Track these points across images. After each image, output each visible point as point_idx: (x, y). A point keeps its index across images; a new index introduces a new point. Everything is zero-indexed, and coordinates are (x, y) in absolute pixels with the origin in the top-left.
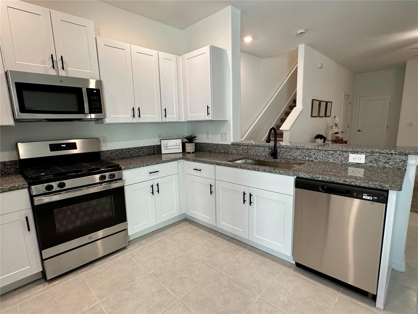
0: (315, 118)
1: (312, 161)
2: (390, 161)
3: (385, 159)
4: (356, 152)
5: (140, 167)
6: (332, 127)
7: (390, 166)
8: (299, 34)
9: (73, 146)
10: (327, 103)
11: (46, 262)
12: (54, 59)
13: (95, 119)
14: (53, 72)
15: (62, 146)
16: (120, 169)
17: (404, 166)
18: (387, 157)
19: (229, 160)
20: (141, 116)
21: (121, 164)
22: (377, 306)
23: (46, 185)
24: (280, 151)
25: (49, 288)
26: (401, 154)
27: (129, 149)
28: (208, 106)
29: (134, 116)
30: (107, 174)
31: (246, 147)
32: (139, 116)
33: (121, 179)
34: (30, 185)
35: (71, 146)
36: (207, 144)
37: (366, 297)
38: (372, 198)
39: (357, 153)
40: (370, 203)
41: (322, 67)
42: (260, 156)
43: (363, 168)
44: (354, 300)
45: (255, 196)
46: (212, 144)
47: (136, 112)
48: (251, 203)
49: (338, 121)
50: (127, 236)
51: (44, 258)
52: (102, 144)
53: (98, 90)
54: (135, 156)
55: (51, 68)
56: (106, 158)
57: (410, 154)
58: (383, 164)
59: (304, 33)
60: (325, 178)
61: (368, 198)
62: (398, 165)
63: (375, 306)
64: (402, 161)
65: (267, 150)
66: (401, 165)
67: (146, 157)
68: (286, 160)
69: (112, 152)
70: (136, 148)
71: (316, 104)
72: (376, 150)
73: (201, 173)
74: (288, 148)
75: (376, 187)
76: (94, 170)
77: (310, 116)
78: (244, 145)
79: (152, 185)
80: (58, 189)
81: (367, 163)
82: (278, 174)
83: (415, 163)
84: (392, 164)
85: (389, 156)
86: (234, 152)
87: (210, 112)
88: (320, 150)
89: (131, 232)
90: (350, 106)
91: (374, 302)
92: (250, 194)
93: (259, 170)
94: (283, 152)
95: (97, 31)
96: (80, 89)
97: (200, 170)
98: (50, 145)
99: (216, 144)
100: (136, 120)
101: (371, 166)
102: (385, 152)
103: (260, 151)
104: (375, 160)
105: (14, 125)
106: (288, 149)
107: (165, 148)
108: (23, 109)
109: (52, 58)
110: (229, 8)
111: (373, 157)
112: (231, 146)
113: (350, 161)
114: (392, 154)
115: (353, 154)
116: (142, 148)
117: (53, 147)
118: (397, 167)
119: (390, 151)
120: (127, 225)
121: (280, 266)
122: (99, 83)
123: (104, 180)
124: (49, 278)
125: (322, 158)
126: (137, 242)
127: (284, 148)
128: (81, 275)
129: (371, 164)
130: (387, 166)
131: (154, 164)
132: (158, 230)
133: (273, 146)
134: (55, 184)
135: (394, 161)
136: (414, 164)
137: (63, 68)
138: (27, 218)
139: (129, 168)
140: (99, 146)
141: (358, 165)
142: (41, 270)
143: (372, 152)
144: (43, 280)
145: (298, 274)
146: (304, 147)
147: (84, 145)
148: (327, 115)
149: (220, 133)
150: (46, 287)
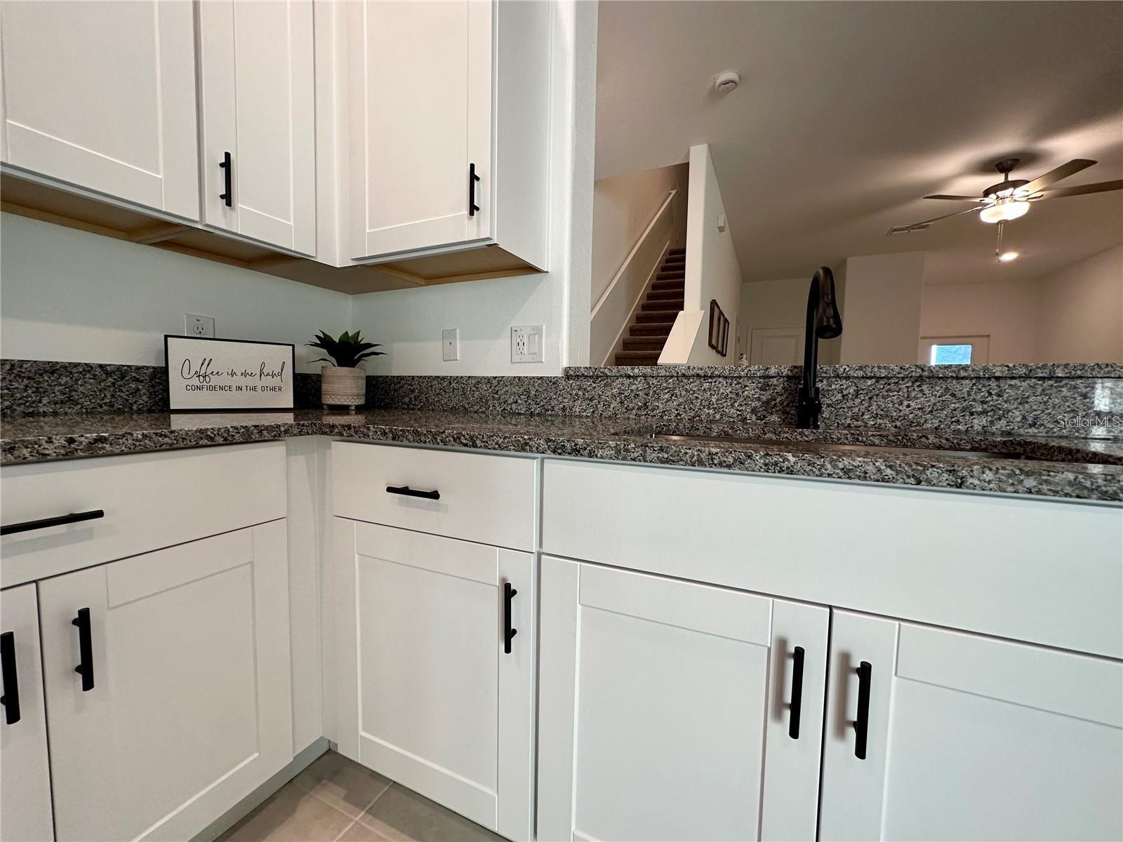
8: (720, 85)
10: (724, 322)
41: (724, 228)
71: (716, 316)
73: (442, 508)
74: (871, 378)
77: (708, 343)
86: (577, 409)
87: (482, 199)
97: (435, 495)
99: (489, 380)
103: (714, 399)
106: (870, 382)
107: (196, 381)
112: (562, 384)
148: (723, 351)
149: (505, 333)
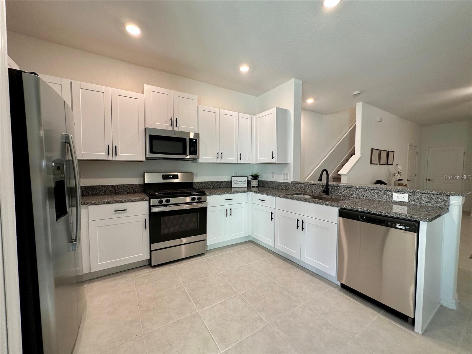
0: (376, 165)
1: (360, 198)
2: (432, 200)
3: (427, 199)
4: (399, 192)
5: (219, 194)
6: (395, 175)
7: (432, 205)
8: (355, 95)
9: (176, 177)
10: (388, 152)
11: (153, 252)
12: (172, 120)
13: (192, 159)
14: (170, 128)
15: (170, 176)
16: (205, 194)
17: (446, 206)
18: (429, 197)
19: (287, 194)
20: (223, 158)
21: (207, 192)
22: (415, 331)
23: (159, 200)
24: (332, 189)
25: (152, 271)
26: (442, 194)
27: (213, 182)
28: (273, 152)
29: (218, 158)
30: (196, 197)
31: (303, 185)
32: (222, 158)
33: (205, 202)
34: (150, 198)
35: (175, 177)
36: (272, 182)
37: (406, 322)
38: (404, 227)
39: (401, 192)
40: (403, 232)
41: (381, 120)
42: (315, 193)
43: (407, 206)
44: (392, 322)
45: (306, 223)
46: (276, 182)
47: (220, 155)
48: (302, 228)
49: (401, 169)
50: (205, 246)
51: (152, 250)
52: (195, 178)
53: (196, 140)
54: (216, 188)
55: (170, 126)
56: (196, 187)
57: (451, 194)
58: (425, 203)
59: (360, 94)
60: (363, 209)
61: (401, 227)
62: (440, 204)
63: (413, 330)
64: (444, 201)
65: (321, 187)
66: (443, 205)
67: (224, 189)
68: (336, 196)
69: (201, 183)
70: (217, 182)
71: (376, 153)
72: (418, 190)
73: (264, 202)
75: (407, 218)
76: (188, 193)
77: (370, 163)
78: (301, 184)
79: (227, 209)
80: (166, 203)
81: (410, 202)
82: (325, 205)
83: (457, 203)
84: (435, 203)
85: (431, 196)
86: (293, 189)
87: (274, 156)
88: (366, 189)
89: (208, 243)
90: (417, 155)
91: (413, 327)
92: (302, 221)
93: (309, 202)
94: (334, 190)
95: (199, 101)
96: (185, 139)
97: (264, 201)
98: (163, 175)
99: (279, 182)
100: (219, 161)
101: (414, 204)
102: (426, 192)
103: (315, 189)
104: (418, 199)
105: (145, 161)
106: (339, 187)
107: (235, 183)
108: (151, 152)
109: (171, 120)
110: (293, 80)
111: (416, 196)
112: (291, 184)
113: (394, 200)
114: (433, 194)
115: (397, 194)
116: (222, 182)
117: (165, 177)
118: (439, 206)
119: (431, 192)
120: (206, 237)
121: (326, 285)
122: (197, 135)
123: (194, 201)
124: (153, 265)
125: (368, 196)
126: (212, 252)
127: (335, 186)
128: (172, 267)
129: (414, 202)
130: (430, 205)
131: (229, 194)
132: (229, 246)
133: (326, 185)
134: (164, 200)
135: (436, 200)
136: (456, 205)
137: (176, 126)
138: (146, 220)
139: (212, 195)
140: (192, 179)
141: (401, 203)
142: (149, 258)
143: (415, 192)
144: (149, 266)
145: (342, 294)
146: (352, 186)
147: (183, 177)
148: (389, 163)
149: (282, 174)
150: (150, 271)
